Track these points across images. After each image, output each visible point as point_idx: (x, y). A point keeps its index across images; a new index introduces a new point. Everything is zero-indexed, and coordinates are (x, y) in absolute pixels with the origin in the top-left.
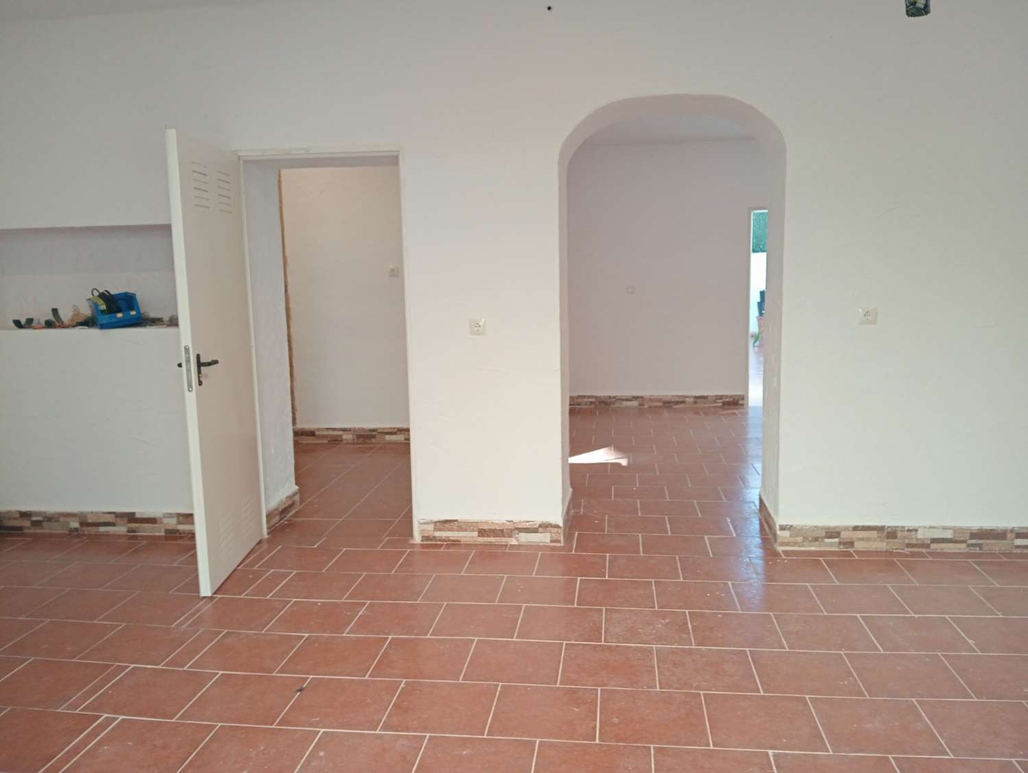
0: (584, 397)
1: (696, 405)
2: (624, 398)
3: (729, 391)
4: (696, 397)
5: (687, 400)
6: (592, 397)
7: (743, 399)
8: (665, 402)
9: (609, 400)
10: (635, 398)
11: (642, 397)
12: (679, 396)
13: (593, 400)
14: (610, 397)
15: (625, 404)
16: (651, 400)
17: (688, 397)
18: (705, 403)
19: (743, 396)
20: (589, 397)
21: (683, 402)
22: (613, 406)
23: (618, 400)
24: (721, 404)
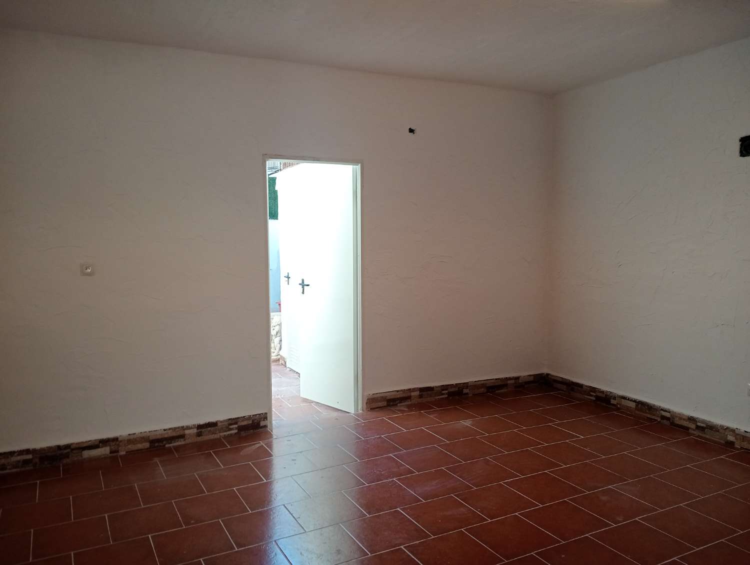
0: (12, 453)
1: (200, 439)
2: (85, 445)
3: (244, 410)
4: (200, 427)
5: (187, 432)
6: (27, 451)
7: (266, 418)
8: (153, 442)
9: (59, 452)
10: (104, 442)
11: (115, 440)
12: (174, 429)
13: (30, 457)
14: (59, 447)
15: (87, 454)
16: (132, 440)
17: (188, 428)
18: (214, 433)
19: (266, 413)
20: (21, 452)
21: (182, 436)
22: (65, 461)
23: (73, 450)
24: (236, 431)
